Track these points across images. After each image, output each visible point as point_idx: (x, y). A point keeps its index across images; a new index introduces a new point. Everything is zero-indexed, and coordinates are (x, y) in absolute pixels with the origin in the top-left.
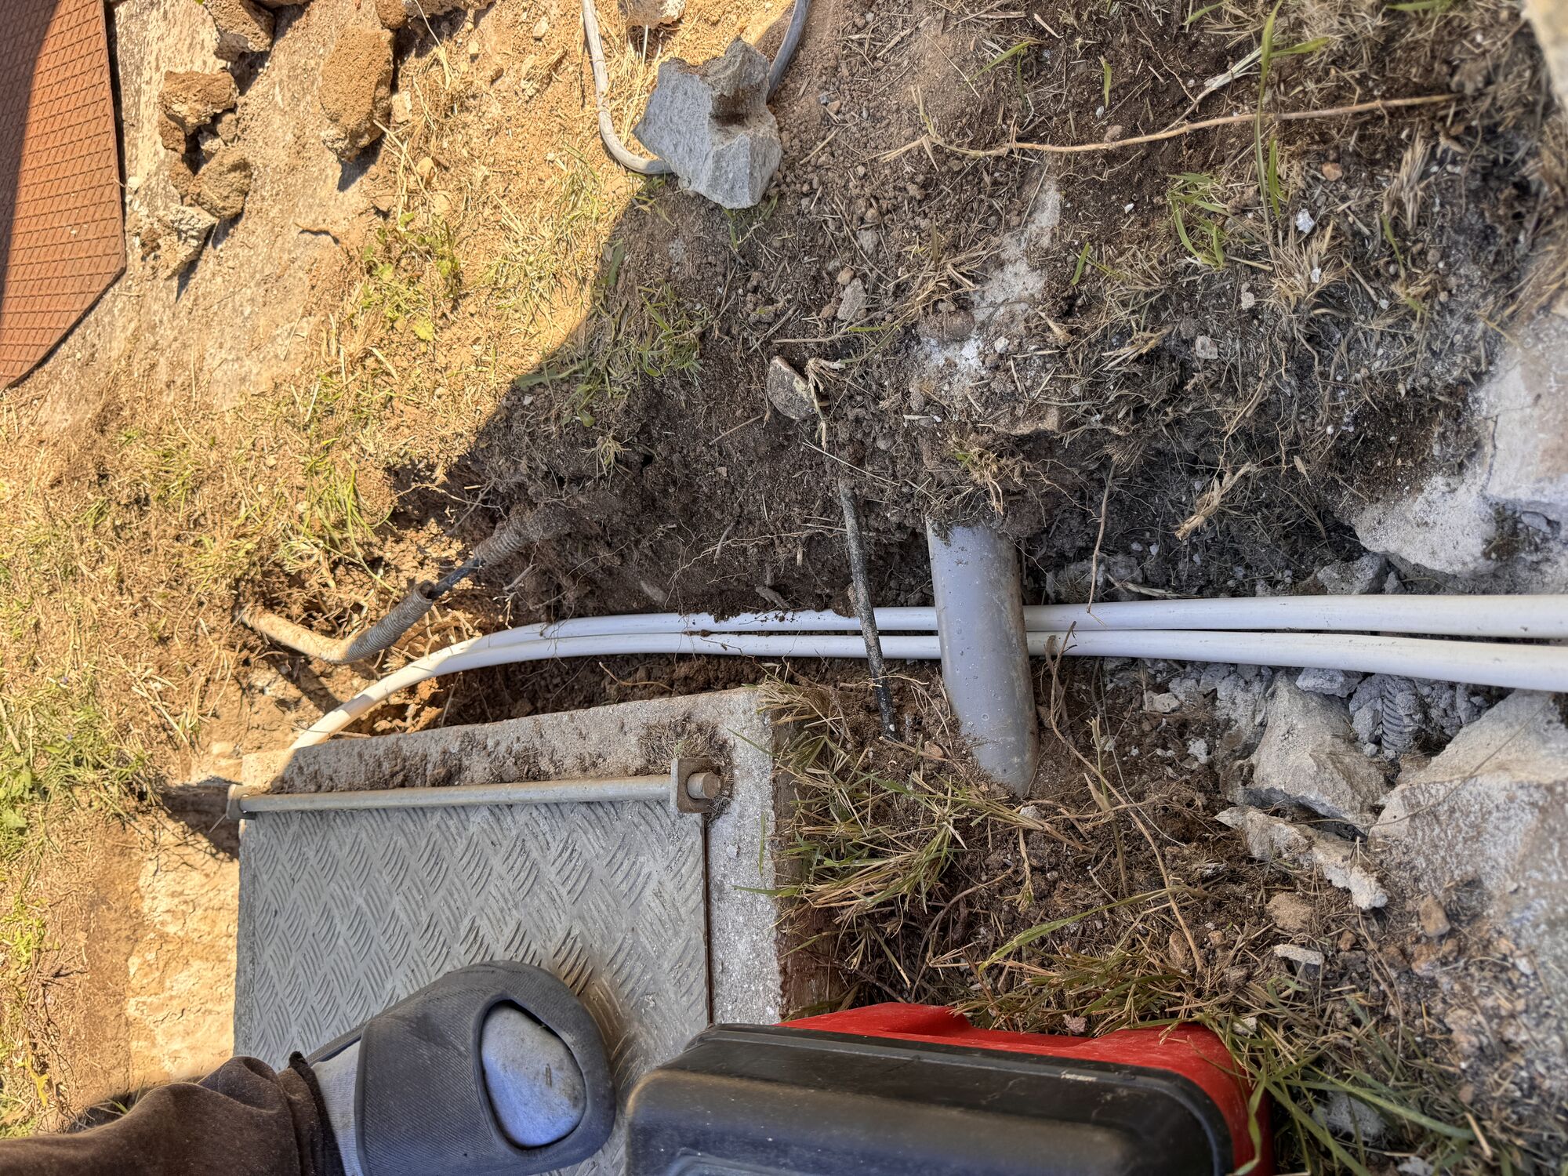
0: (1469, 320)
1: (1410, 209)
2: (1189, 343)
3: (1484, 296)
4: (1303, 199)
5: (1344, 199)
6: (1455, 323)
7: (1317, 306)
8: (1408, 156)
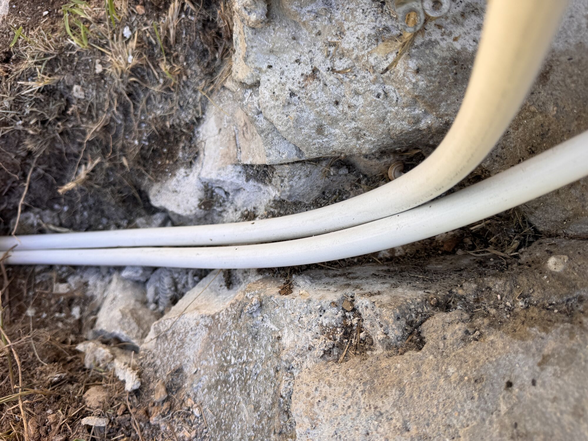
0: (195, 91)
1: (172, 32)
2: (70, 88)
3: (201, 80)
4: (127, 22)
5: (146, 25)
6: (189, 92)
7: (131, 76)
8: (172, 6)
